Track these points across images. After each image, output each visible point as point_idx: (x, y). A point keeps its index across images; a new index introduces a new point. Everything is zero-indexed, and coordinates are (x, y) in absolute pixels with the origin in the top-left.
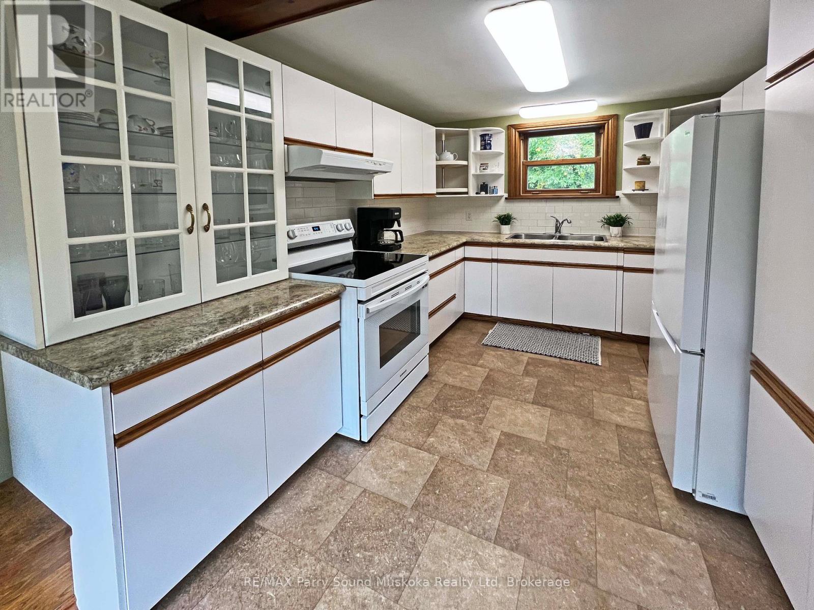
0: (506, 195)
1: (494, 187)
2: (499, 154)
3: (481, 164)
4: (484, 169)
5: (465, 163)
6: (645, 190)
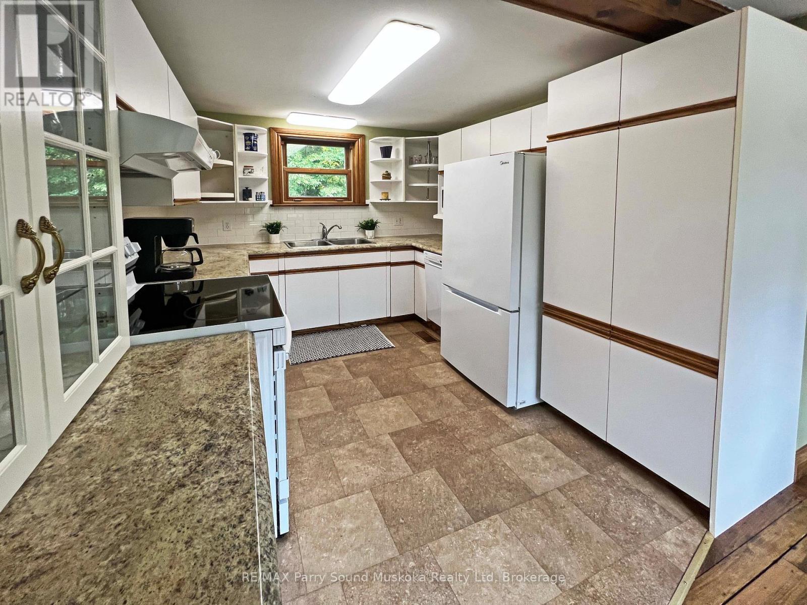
0: (271, 202)
1: (261, 193)
2: (261, 157)
3: (245, 167)
4: (249, 172)
5: (230, 163)
6: (389, 200)
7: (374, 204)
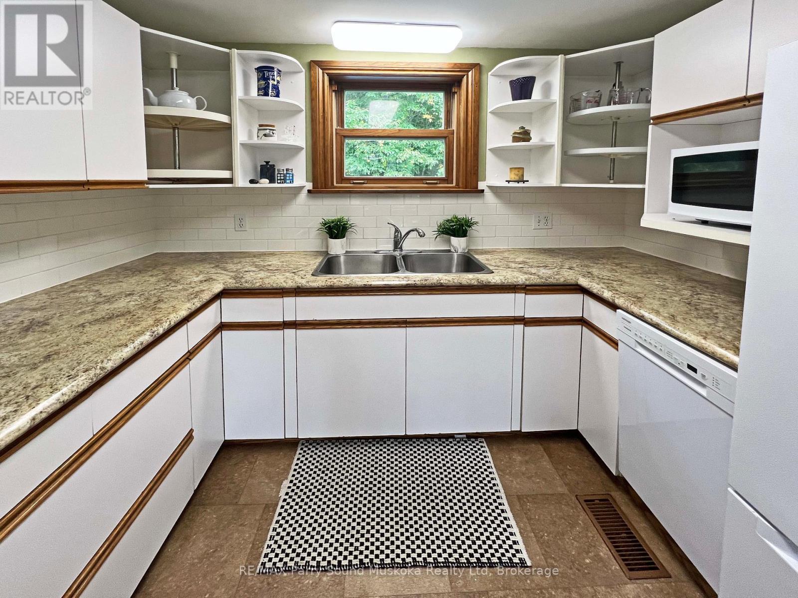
0: (309, 186)
1: (287, 170)
3: (260, 126)
4: (265, 135)
5: (223, 118)
6: (524, 182)
7: (494, 189)
